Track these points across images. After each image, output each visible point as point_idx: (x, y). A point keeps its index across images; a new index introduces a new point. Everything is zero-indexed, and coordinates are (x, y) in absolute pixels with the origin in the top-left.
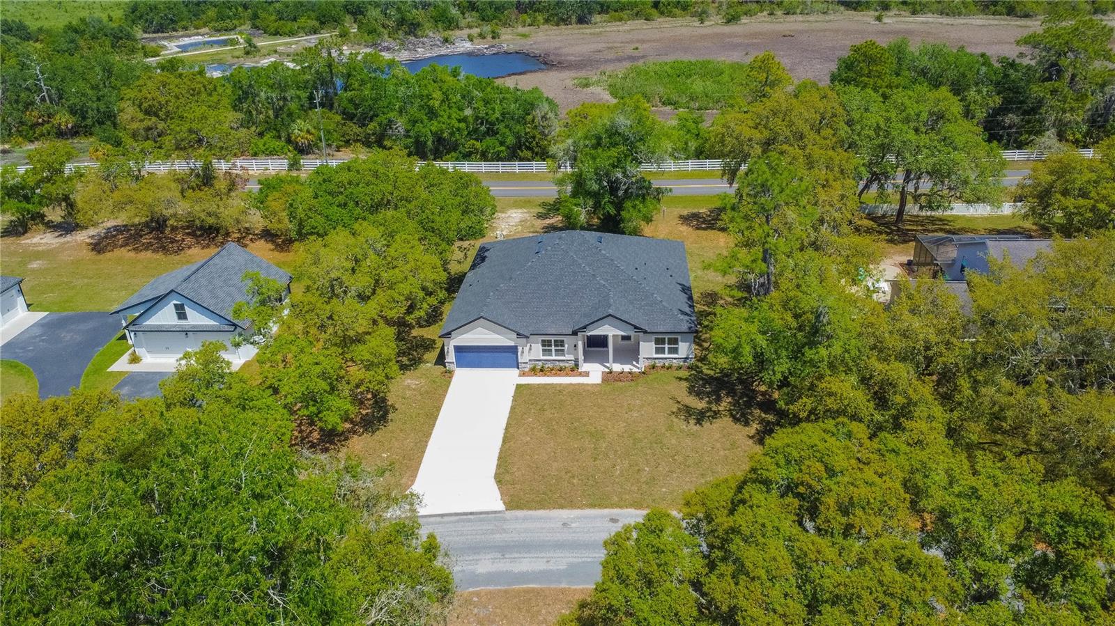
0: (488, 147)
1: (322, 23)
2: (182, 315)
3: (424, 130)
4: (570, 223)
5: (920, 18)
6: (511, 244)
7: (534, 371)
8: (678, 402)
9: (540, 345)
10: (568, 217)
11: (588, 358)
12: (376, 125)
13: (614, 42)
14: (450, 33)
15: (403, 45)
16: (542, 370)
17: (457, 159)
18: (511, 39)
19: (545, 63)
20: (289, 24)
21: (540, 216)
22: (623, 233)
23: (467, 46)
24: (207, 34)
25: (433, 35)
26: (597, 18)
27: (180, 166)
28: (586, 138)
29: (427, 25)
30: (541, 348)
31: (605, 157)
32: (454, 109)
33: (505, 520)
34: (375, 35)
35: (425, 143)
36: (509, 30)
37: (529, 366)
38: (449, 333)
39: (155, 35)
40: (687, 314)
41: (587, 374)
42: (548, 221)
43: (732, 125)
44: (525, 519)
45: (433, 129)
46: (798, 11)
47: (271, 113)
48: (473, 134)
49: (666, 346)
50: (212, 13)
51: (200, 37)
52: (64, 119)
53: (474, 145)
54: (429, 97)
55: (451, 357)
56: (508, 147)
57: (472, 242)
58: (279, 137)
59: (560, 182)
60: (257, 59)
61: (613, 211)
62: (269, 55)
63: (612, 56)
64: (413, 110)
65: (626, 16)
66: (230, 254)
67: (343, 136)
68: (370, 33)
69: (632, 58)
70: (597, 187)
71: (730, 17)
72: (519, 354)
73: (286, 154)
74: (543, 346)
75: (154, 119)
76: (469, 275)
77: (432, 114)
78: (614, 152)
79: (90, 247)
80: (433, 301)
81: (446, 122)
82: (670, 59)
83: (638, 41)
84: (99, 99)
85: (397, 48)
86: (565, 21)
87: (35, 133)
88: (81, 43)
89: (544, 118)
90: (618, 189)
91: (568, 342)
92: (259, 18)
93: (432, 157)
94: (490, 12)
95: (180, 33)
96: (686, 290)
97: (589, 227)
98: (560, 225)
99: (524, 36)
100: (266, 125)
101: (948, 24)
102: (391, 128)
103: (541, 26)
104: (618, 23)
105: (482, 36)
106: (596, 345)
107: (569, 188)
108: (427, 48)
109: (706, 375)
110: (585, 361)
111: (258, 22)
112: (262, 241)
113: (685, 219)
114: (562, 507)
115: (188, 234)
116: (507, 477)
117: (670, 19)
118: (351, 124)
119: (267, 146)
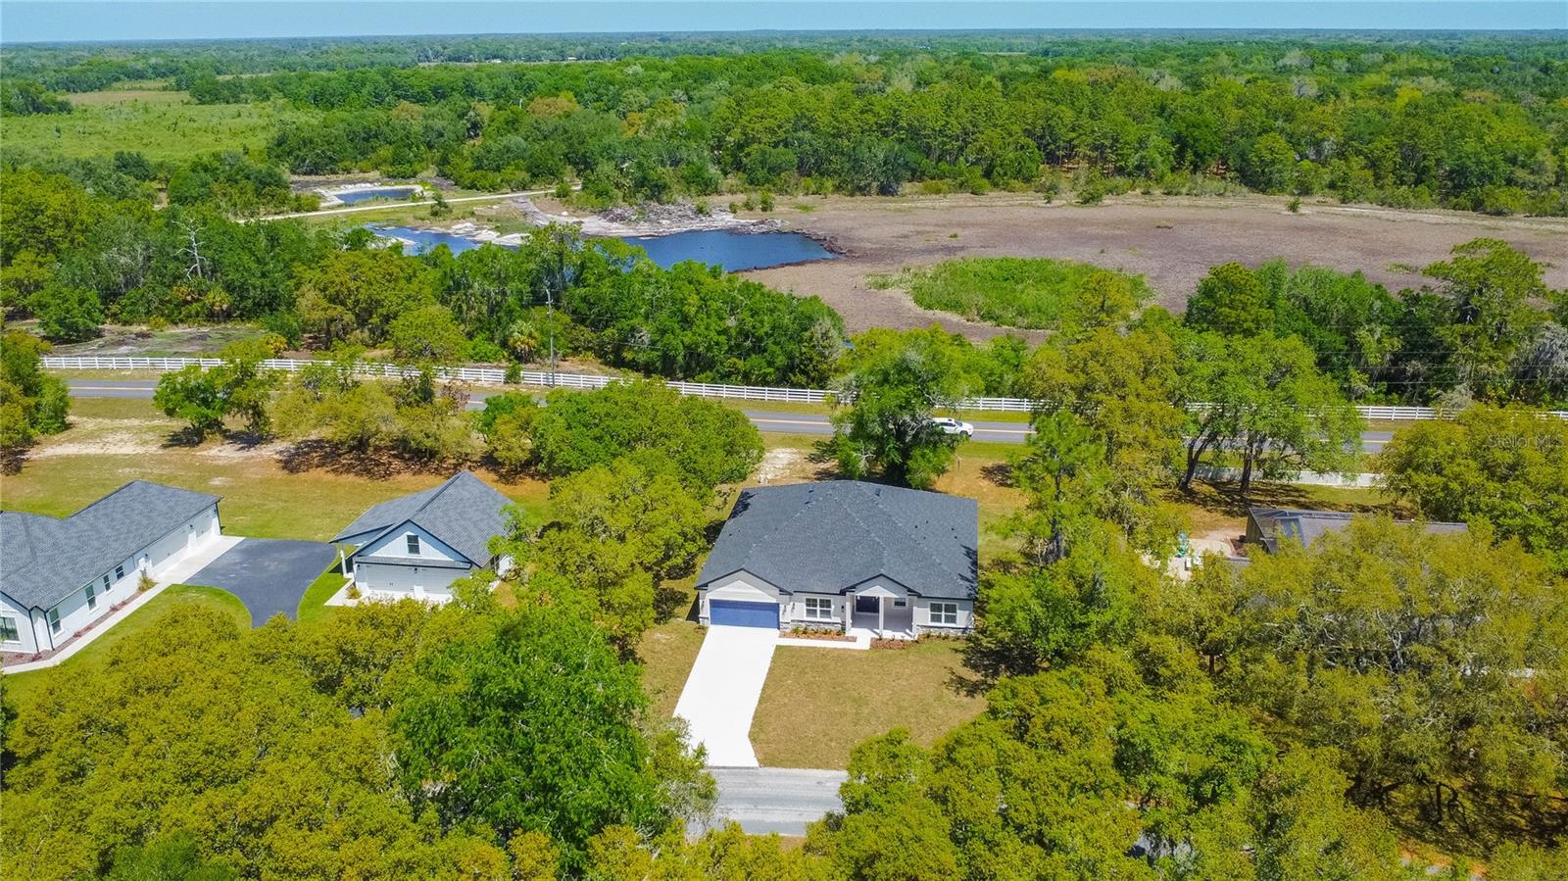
0: (752, 368)
1: (534, 175)
2: (414, 547)
3: (675, 342)
4: (847, 471)
5: (1352, 209)
6: (776, 491)
7: (796, 632)
8: (953, 673)
9: (804, 604)
10: (844, 464)
11: (857, 621)
12: (615, 331)
13: (926, 224)
14: (706, 198)
15: (643, 215)
16: (805, 633)
17: (713, 381)
18: (789, 211)
19: (832, 251)
20: (490, 175)
21: (812, 459)
22: (909, 486)
23: (727, 220)
24: (378, 180)
25: (684, 201)
26: (907, 187)
27: (392, 375)
28: (871, 373)
29: (676, 187)
30: (805, 607)
31: (892, 397)
32: (714, 318)
33: (758, 775)
34: (606, 199)
35: (675, 357)
36: (786, 198)
37: (791, 627)
38: (706, 585)
39: (307, 178)
40: (968, 580)
41: (854, 639)
42: (822, 466)
43: (1044, 366)
44: (778, 776)
45: (687, 340)
46: (1184, 190)
47: (485, 308)
48: (735, 349)
49: (943, 613)
50: (386, 152)
51: (368, 185)
52: (219, 298)
53: (735, 364)
54: (683, 301)
55: (705, 612)
56: (778, 369)
57: (733, 486)
58: (492, 340)
59: (839, 421)
60: (448, 222)
61: (898, 460)
62: (463, 218)
63: (920, 243)
64: (663, 316)
65: (945, 187)
66: (464, 484)
67: (571, 342)
68: (599, 194)
69: (949, 250)
70: (881, 430)
71: (1088, 196)
72: (781, 612)
73: (500, 361)
74: (808, 605)
75: (340, 308)
76: (728, 523)
77: (686, 321)
78: (902, 391)
79: (281, 465)
80: (691, 547)
81: (702, 334)
82: (997, 254)
83: (959, 225)
84: (264, 275)
85: (634, 218)
86: (862, 190)
87: (180, 313)
88: (215, 187)
89: (825, 336)
90: (905, 433)
91: (835, 603)
92: (449, 163)
93: (681, 375)
94: (761, 174)
95: (342, 177)
96: (972, 554)
97: (869, 477)
98: (837, 471)
99: (805, 208)
100: (478, 324)
101: (1388, 220)
102: (633, 336)
103: (829, 195)
104: (934, 196)
105: (748, 206)
106: (866, 608)
107: (848, 431)
108: (672, 220)
109: (986, 648)
110: (853, 625)
111: (447, 169)
112: (483, 470)
113: (988, 473)
114: (818, 767)
115: (395, 456)
116: (762, 736)
117: (1005, 193)
118: (582, 328)
119: (477, 350)
